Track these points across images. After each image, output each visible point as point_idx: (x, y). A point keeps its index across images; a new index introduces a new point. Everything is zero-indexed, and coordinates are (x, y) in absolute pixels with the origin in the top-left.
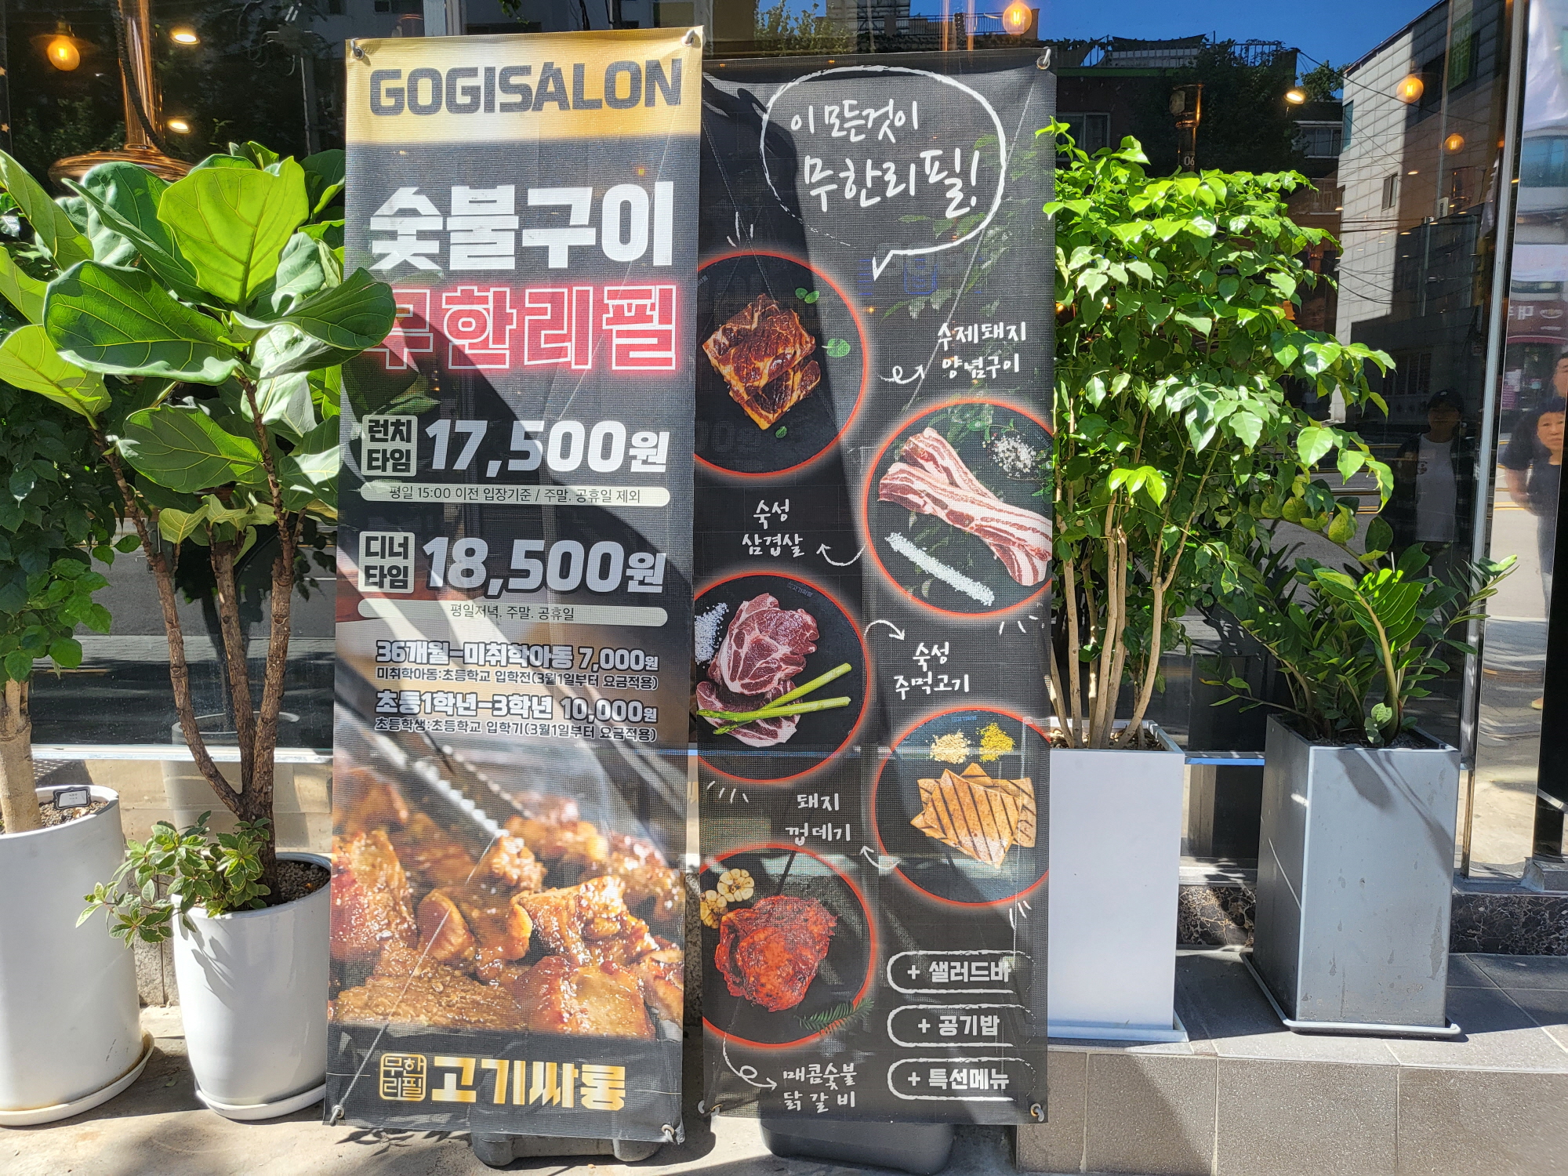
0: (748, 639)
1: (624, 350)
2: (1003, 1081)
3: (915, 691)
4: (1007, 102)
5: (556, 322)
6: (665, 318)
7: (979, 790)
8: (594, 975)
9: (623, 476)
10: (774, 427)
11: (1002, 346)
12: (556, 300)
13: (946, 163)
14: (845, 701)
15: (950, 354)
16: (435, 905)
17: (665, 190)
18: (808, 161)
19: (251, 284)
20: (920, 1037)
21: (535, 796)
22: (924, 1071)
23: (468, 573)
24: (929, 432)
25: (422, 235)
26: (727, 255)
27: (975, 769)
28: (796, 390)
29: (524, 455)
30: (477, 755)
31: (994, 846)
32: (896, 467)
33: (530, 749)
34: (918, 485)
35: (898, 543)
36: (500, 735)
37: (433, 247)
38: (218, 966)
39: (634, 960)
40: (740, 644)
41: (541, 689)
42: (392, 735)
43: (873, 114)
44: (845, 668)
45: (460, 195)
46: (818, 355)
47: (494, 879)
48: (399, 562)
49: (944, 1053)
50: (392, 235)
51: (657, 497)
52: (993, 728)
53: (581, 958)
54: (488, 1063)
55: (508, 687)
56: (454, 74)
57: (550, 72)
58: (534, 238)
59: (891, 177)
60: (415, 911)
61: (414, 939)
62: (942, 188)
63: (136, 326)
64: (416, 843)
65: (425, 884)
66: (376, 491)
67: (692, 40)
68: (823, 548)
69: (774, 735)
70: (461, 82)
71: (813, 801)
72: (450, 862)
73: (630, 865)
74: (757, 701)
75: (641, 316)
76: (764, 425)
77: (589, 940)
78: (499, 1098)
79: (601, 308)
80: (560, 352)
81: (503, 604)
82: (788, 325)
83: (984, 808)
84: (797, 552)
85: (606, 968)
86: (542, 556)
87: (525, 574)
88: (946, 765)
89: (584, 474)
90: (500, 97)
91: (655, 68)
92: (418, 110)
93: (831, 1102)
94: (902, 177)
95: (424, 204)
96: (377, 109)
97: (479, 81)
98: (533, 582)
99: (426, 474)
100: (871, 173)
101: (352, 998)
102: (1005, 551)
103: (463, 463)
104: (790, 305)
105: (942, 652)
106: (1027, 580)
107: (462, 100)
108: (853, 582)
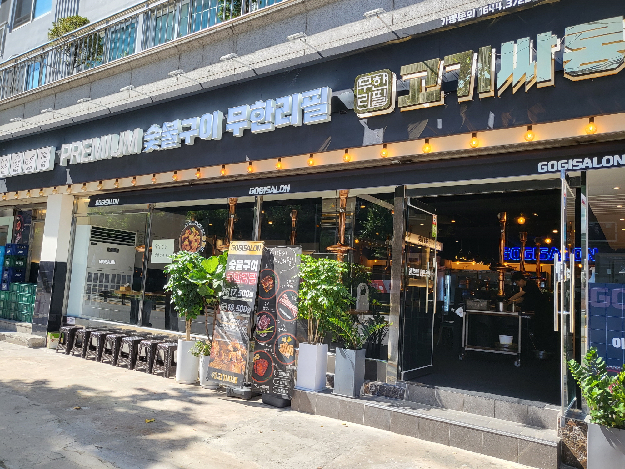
0: (262, 321)
1: (251, 281)
2: (287, 392)
3: (281, 331)
4: (297, 251)
5: (245, 277)
6: (255, 278)
7: (287, 346)
8: (236, 364)
9: (248, 298)
10: (268, 292)
11: (294, 283)
12: (245, 274)
13: (289, 259)
14: (273, 331)
15: (288, 284)
16: (221, 352)
17: (257, 261)
18: (275, 258)
19: (212, 272)
20: (277, 383)
21: (234, 339)
22: (277, 389)
23: (232, 309)
24: (285, 294)
25: (234, 265)
26: (265, 270)
27: (287, 343)
28: (271, 287)
29: (239, 294)
30: (229, 333)
31: (288, 355)
32: (281, 299)
33: (234, 333)
34: (283, 302)
35: (281, 309)
36: (232, 331)
37: (235, 267)
38: (203, 363)
39: (240, 363)
40: (261, 322)
41: (236, 325)
42: (221, 329)
43: (282, 252)
44: (273, 327)
45: (238, 260)
46: (274, 283)
47: (228, 350)
48: (225, 307)
49: (280, 386)
50: (231, 265)
51: (251, 300)
52: (289, 337)
53: (235, 362)
54: (224, 375)
55: (233, 324)
56: (240, 246)
57: (249, 246)
58: (244, 266)
59: (283, 261)
60: (219, 353)
61: (219, 357)
62: (289, 262)
63: (198, 276)
64: (221, 344)
65: (221, 349)
66: (224, 297)
67: (262, 243)
68: (272, 309)
69: (264, 335)
70: (240, 247)
71: (268, 345)
72: (224, 347)
73: (242, 349)
74: (262, 330)
75: (253, 277)
76: (267, 292)
77: (237, 359)
78: (224, 380)
79: (249, 276)
80: (245, 281)
81: (235, 313)
82: (271, 279)
83: (287, 349)
84: (269, 310)
85: (238, 363)
86: (239, 307)
87: (237, 309)
88: (283, 342)
89: (245, 297)
90: (244, 249)
91: (258, 246)
92: (236, 250)
93: (266, 392)
94: (285, 261)
95: (235, 262)
96: (232, 250)
97: (242, 247)
98: (238, 311)
99: (230, 296)
100: (281, 260)
101: (211, 364)
102: (292, 312)
103: (233, 295)
104: (271, 276)
105: (284, 325)
106: (295, 316)
107: (240, 249)
108: (275, 315)
